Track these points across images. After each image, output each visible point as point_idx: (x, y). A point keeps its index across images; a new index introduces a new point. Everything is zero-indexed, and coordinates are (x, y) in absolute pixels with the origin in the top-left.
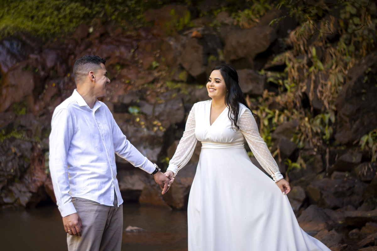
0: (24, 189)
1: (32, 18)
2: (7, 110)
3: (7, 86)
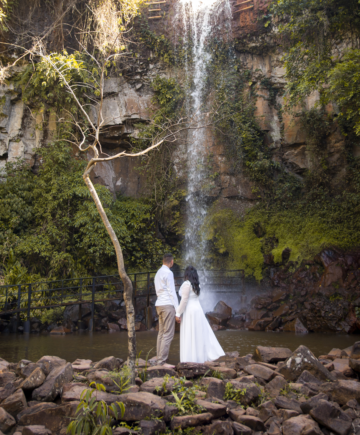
0: (346, 324)
1: (337, 238)
2: (329, 286)
3: (329, 273)
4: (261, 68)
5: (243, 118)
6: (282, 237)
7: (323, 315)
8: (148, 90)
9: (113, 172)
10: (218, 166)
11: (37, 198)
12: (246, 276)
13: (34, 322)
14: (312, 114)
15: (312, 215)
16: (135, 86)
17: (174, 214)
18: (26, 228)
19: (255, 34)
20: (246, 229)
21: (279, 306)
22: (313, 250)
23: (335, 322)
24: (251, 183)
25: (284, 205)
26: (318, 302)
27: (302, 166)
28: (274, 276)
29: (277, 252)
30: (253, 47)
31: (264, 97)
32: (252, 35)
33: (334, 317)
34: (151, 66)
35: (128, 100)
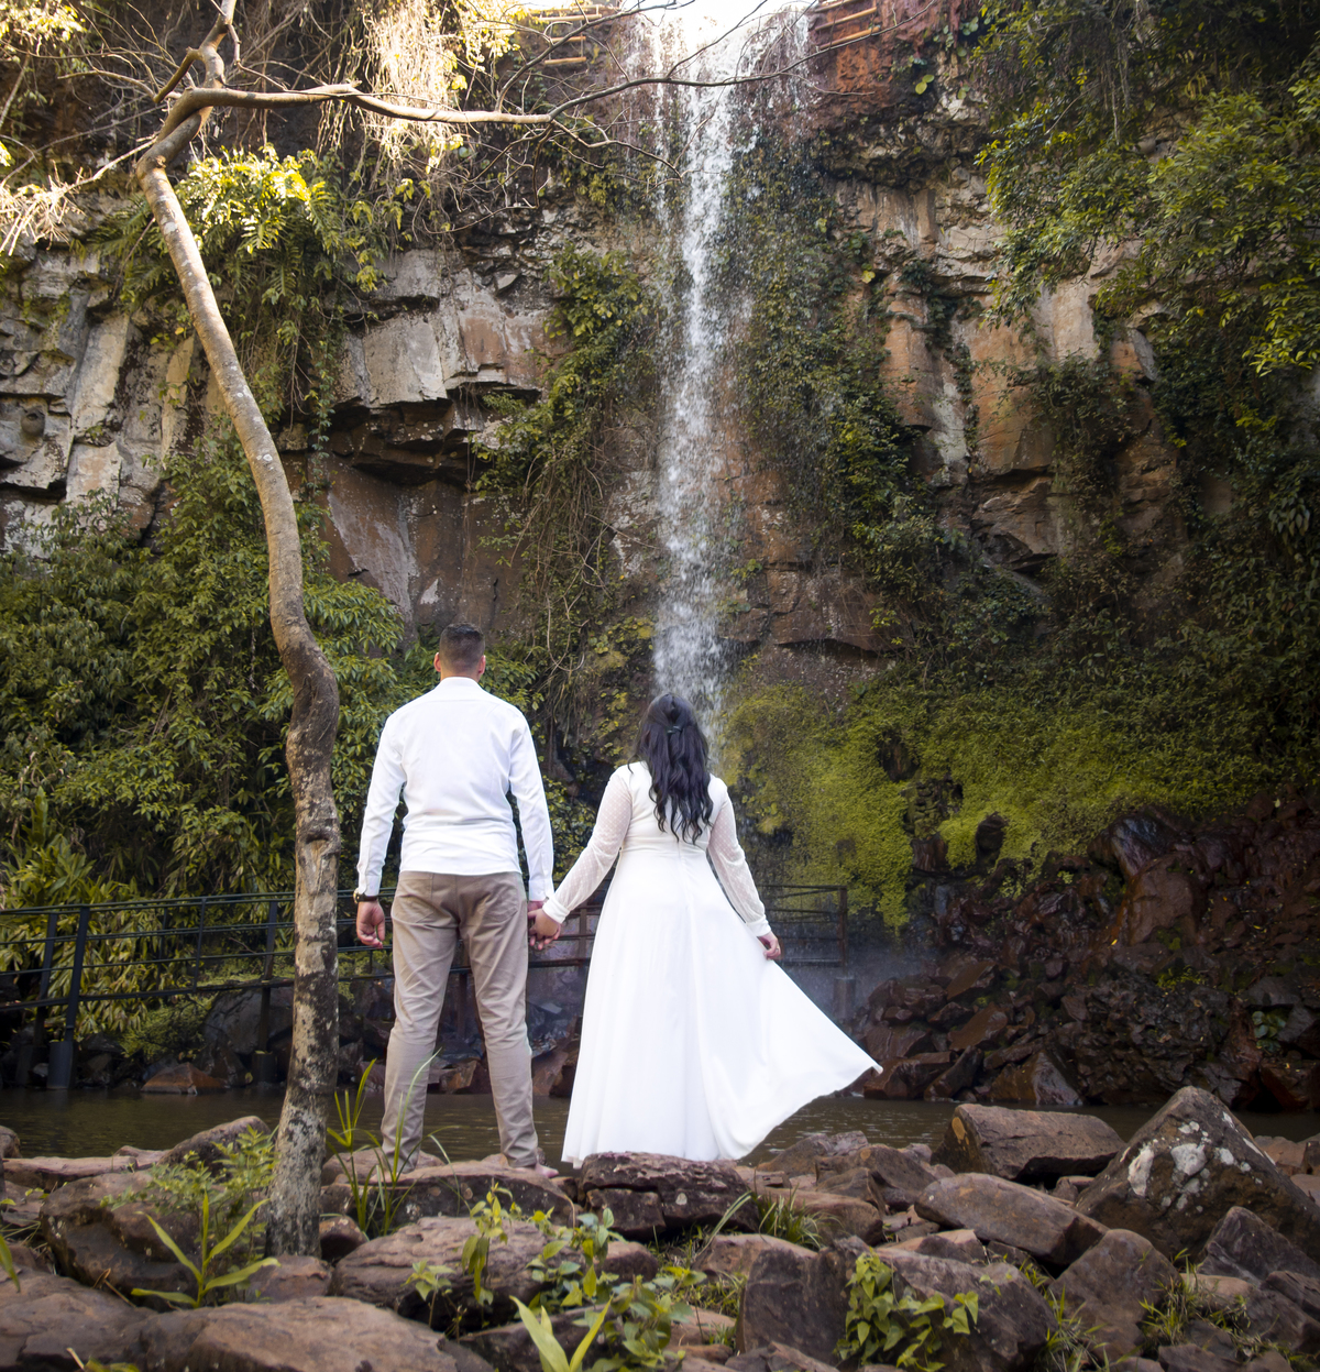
0: (1225, 1074)
1: (1167, 780)
2: (1146, 941)
3: (1143, 898)
4: (902, 227)
5: (844, 383)
6: (976, 777)
7: (1137, 1040)
8: (536, 294)
9: (413, 561)
10: (759, 541)
11: (147, 622)
12: (853, 911)
13: (97, 1052)
14: (1071, 375)
15: (1076, 705)
16: (494, 282)
17: (611, 699)
18: (104, 724)
19: (885, 117)
20: (852, 750)
21: (972, 1014)
22: (1084, 819)
23: (1181, 1066)
24: (868, 598)
25: (982, 673)
26: (1116, 995)
27: (1037, 548)
28: (950, 912)
29: (959, 828)
30: (879, 159)
31: (911, 320)
32: (876, 120)
33: (1176, 1047)
34: (549, 217)
35: (471, 322)
